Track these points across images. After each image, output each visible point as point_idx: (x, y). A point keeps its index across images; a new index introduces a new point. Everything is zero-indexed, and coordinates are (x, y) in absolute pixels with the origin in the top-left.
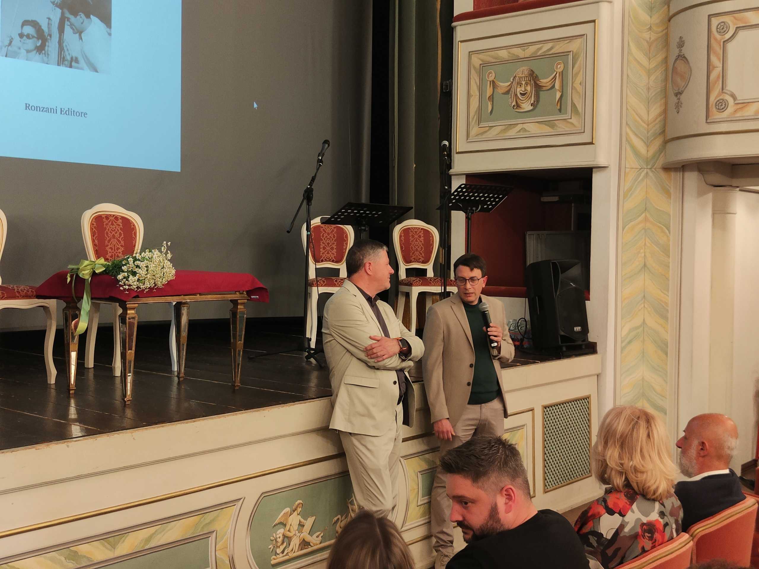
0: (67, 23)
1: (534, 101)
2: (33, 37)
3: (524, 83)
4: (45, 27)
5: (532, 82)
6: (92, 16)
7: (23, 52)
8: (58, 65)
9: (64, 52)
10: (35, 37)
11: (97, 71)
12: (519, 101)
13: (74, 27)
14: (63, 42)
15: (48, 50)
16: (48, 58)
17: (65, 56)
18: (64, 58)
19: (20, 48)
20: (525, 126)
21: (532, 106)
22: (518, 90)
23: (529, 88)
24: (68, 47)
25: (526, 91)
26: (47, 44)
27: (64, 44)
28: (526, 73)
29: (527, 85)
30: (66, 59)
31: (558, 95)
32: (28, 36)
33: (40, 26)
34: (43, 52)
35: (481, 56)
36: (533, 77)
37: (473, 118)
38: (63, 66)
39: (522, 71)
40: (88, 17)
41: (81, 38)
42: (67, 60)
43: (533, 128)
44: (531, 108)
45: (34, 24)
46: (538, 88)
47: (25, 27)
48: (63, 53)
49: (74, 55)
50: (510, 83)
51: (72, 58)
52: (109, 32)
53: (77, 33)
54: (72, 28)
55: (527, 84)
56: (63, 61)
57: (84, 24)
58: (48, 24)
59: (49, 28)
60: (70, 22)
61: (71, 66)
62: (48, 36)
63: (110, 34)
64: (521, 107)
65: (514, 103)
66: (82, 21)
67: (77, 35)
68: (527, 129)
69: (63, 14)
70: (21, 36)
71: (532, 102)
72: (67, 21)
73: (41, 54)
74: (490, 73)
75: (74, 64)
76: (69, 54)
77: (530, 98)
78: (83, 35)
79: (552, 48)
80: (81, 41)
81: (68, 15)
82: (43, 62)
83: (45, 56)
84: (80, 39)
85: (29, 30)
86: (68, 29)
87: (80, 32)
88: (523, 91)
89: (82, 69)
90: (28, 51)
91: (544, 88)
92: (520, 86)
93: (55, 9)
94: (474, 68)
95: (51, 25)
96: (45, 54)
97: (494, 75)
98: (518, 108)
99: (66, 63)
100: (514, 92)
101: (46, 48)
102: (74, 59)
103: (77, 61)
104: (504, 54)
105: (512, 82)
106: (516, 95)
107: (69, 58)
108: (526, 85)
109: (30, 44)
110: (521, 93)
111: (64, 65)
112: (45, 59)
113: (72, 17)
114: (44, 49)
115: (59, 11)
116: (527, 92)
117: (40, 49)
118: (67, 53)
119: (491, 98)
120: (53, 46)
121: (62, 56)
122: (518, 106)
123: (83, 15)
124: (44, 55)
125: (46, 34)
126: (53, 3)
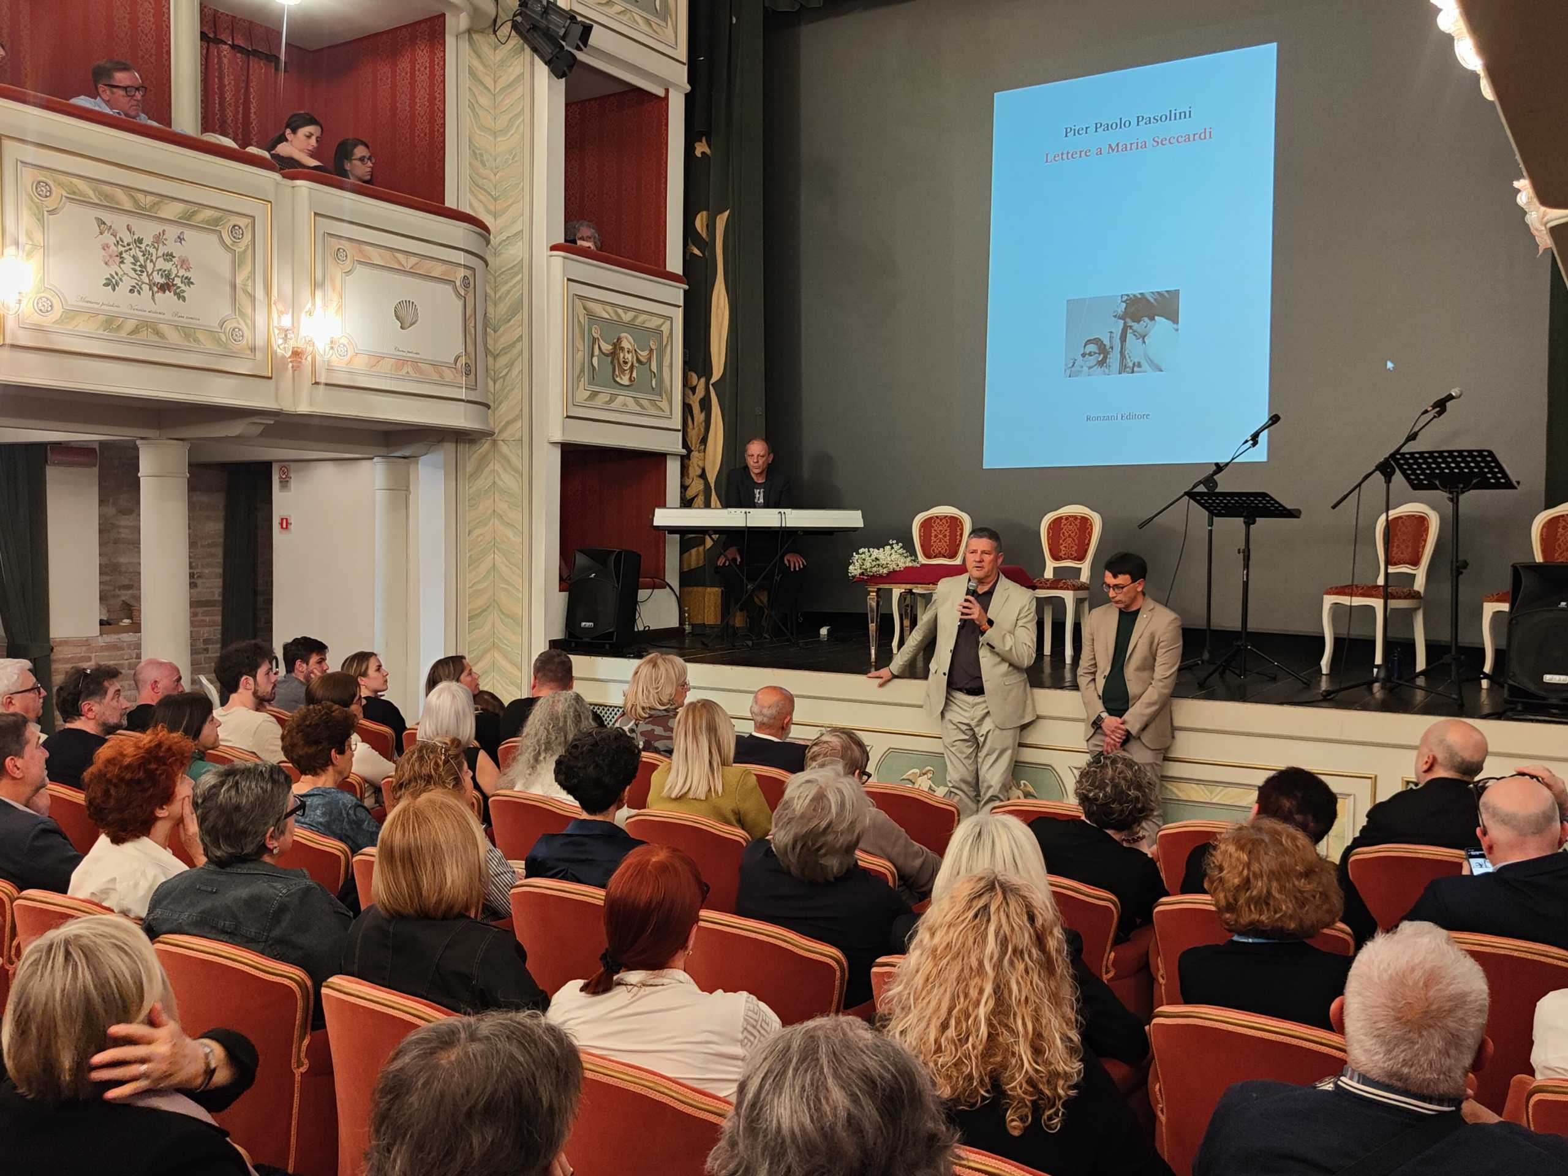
0: (1129, 331)
2: (1095, 353)
4: (1107, 342)
6: (1156, 318)
7: (1085, 369)
10: (1097, 353)
11: (1161, 371)
13: (1136, 333)
15: (1109, 362)
16: (1109, 369)
19: (1082, 367)
26: (1109, 356)
32: (1090, 354)
33: (1102, 342)
34: (1105, 365)
40: (1152, 319)
41: (1144, 342)
45: (1097, 341)
47: (1087, 346)
49: (1136, 361)
51: (1134, 364)
52: (1176, 327)
53: (1140, 338)
54: (1135, 335)
57: (1147, 327)
60: (1133, 330)
61: (1133, 372)
63: (1177, 330)
66: (1146, 325)
67: (1141, 340)
69: (1125, 323)
70: (1084, 355)
72: (1130, 329)
73: (1103, 367)
75: (1135, 369)
78: (1146, 339)
80: (1144, 344)
81: (1130, 323)
82: (1105, 374)
83: (1107, 368)
85: (1092, 348)
86: (1130, 335)
87: (1142, 337)
89: (1145, 372)
90: (1090, 368)
101: (1108, 360)
103: (1139, 365)
107: (1131, 364)
109: (1092, 360)
112: (1107, 371)
113: (1135, 325)
114: (1105, 362)
117: (1101, 363)
118: (1129, 360)
120: (1114, 358)
123: (1146, 319)
124: (1105, 368)
125: (1107, 348)
126: (1115, 316)
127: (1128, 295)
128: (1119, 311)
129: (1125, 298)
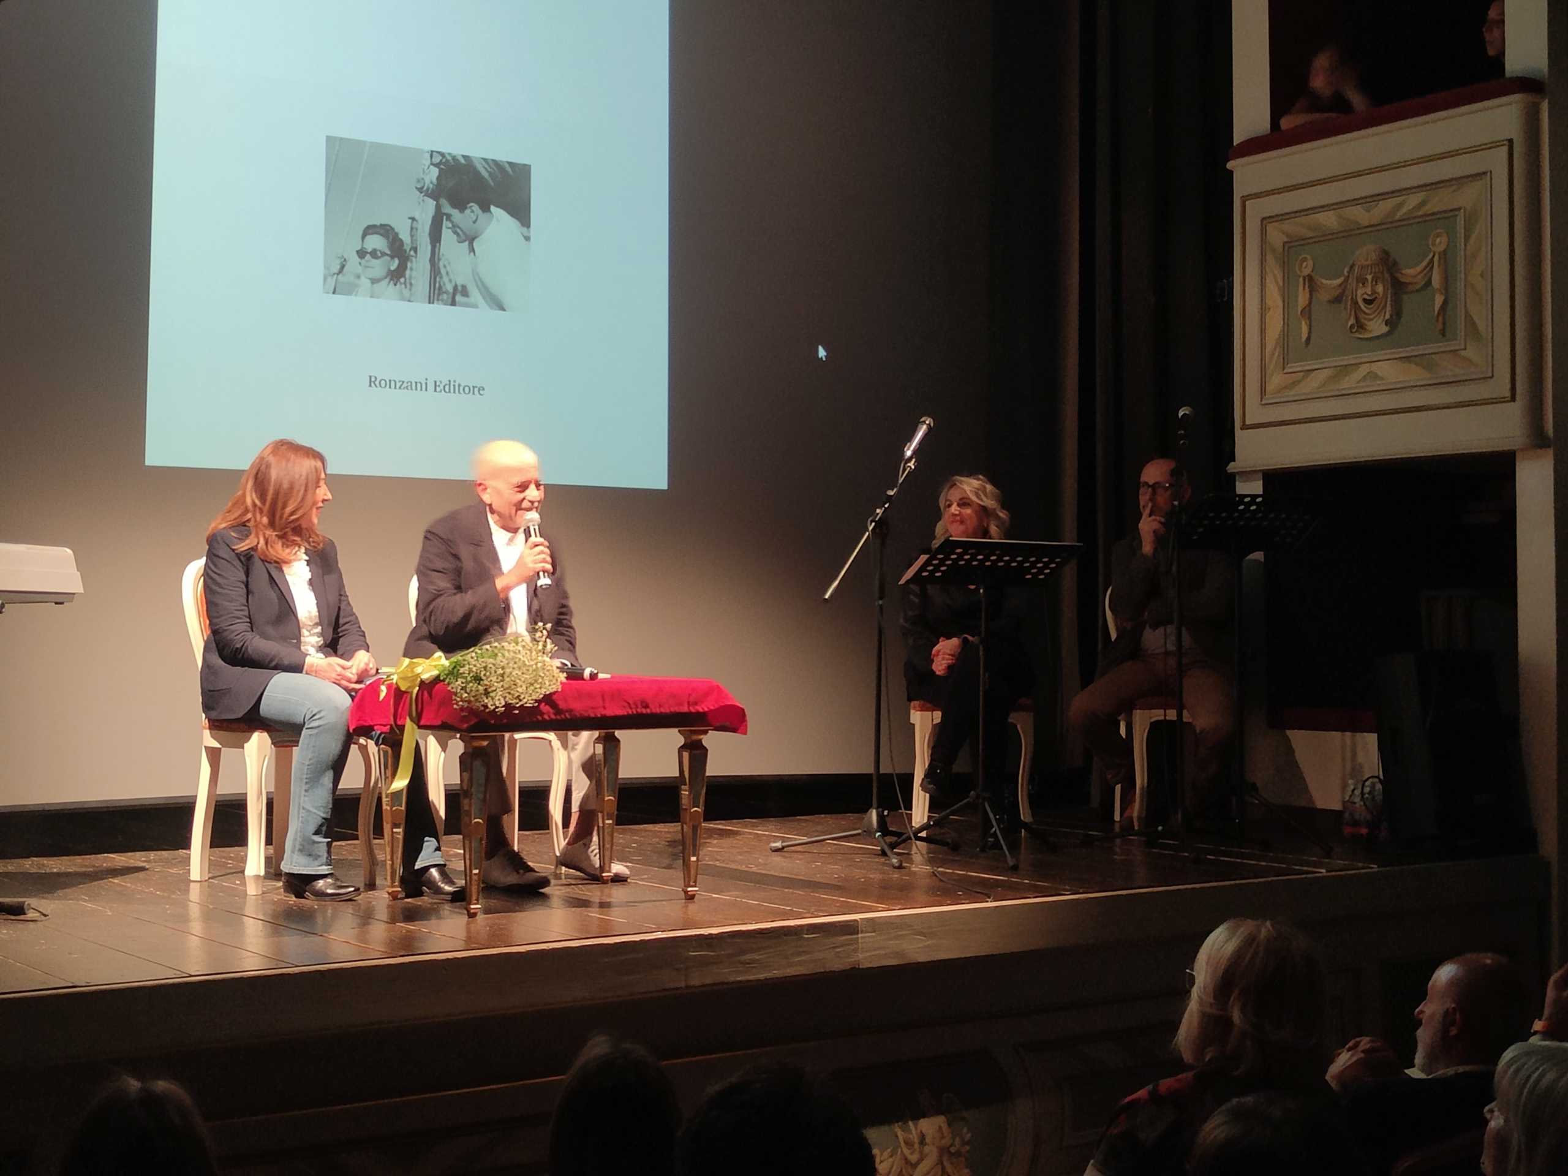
0: (446, 224)
1: (1391, 316)
2: (384, 254)
3: (1369, 277)
4: (405, 236)
5: (1387, 276)
6: (492, 208)
7: (365, 282)
8: (429, 303)
9: (441, 277)
10: (387, 255)
11: (504, 310)
12: (1361, 316)
13: (458, 230)
14: (439, 260)
15: (410, 277)
16: (410, 290)
17: (442, 284)
18: (440, 287)
19: (358, 277)
20: (1375, 367)
21: (1386, 325)
22: (1360, 292)
23: (1380, 289)
24: (448, 268)
25: (1377, 295)
26: (409, 265)
27: (441, 264)
28: (1374, 256)
29: (1376, 282)
30: (444, 290)
31: (1439, 300)
32: (374, 254)
33: (397, 234)
34: (402, 280)
35: (1287, 226)
36: (1388, 265)
37: (1273, 354)
38: (438, 304)
39: (1366, 254)
40: (485, 209)
41: (472, 250)
42: (446, 292)
43: (1389, 371)
44: (1385, 329)
45: (385, 230)
46: (1398, 287)
47: (368, 237)
48: (438, 279)
49: (460, 282)
50: (1342, 279)
51: (455, 288)
52: (526, 234)
53: (465, 241)
54: (455, 233)
55: (1375, 280)
56: (439, 295)
57: (477, 223)
58: (412, 228)
59: (412, 236)
60: (452, 222)
61: (453, 303)
62: (410, 250)
63: (527, 239)
64: (1365, 329)
65: (1352, 321)
66: (474, 218)
67: (466, 244)
68: (1380, 374)
69: (438, 207)
70: (361, 254)
71: (1387, 316)
72: (446, 220)
73: (398, 283)
74: (1305, 260)
75: (458, 298)
76: (450, 281)
77: (1382, 309)
78: (475, 244)
79: (1423, 203)
80: (472, 254)
81: (447, 208)
82: (403, 299)
83: (406, 287)
84: (470, 252)
85: (376, 242)
86: (447, 234)
87: (470, 239)
88: (1368, 295)
89: (475, 306)
90: (374, 281)
91: (1410, 288)
92: (1364, 284)
93: (423, 200)
94: (1274, 250)
95: (417, 229)
96: (405, 283)
97: (1310, 263)
98: (1360, 330)
99: (445, 296)
100: (1352, 298)
101: (408, 272)
102: (460, 288)
103: (465, 292)
104: (1329, 220)
105: (1348, 276)
106: (1356, 303)
107: (449, 288)
108: (1374, 283)
109: (378, 267)
110: (1365, 300)
111: (440, 302)
112: (406, 293)
113: (455, 213)
114: (403, 275)
115: (431, 204)
116: (1376, 298)
117: (397, 276)
118: (445, 279)
119: (1307, 312)
120: (419, 268)
121: (437, 285)
122: (1360, 326)
123: (476, 207)
124: (403, 286)
125: (407, 248)
126: (420, 190)
127: (442, 155)
128: (427, 182)
129: (437, 159)
